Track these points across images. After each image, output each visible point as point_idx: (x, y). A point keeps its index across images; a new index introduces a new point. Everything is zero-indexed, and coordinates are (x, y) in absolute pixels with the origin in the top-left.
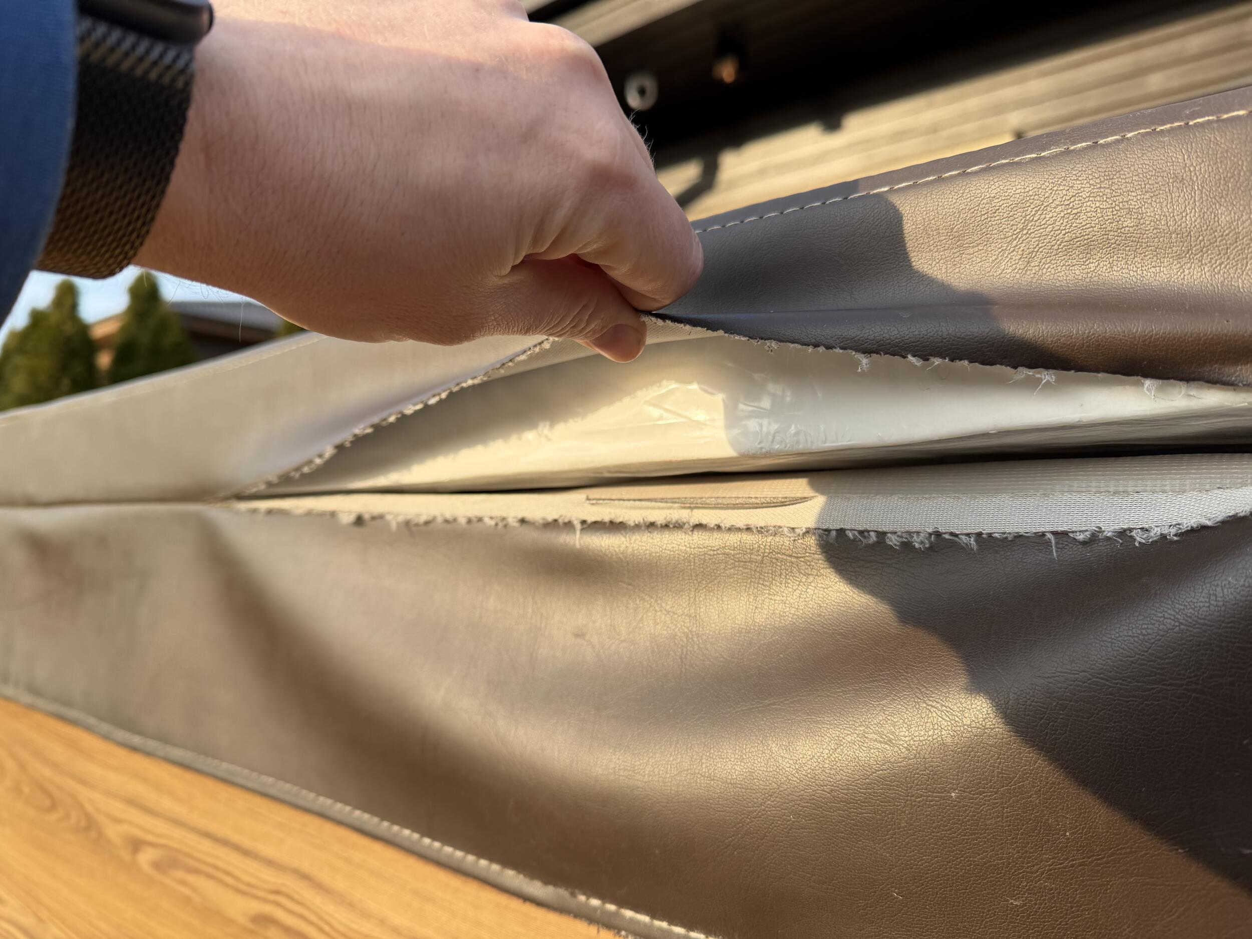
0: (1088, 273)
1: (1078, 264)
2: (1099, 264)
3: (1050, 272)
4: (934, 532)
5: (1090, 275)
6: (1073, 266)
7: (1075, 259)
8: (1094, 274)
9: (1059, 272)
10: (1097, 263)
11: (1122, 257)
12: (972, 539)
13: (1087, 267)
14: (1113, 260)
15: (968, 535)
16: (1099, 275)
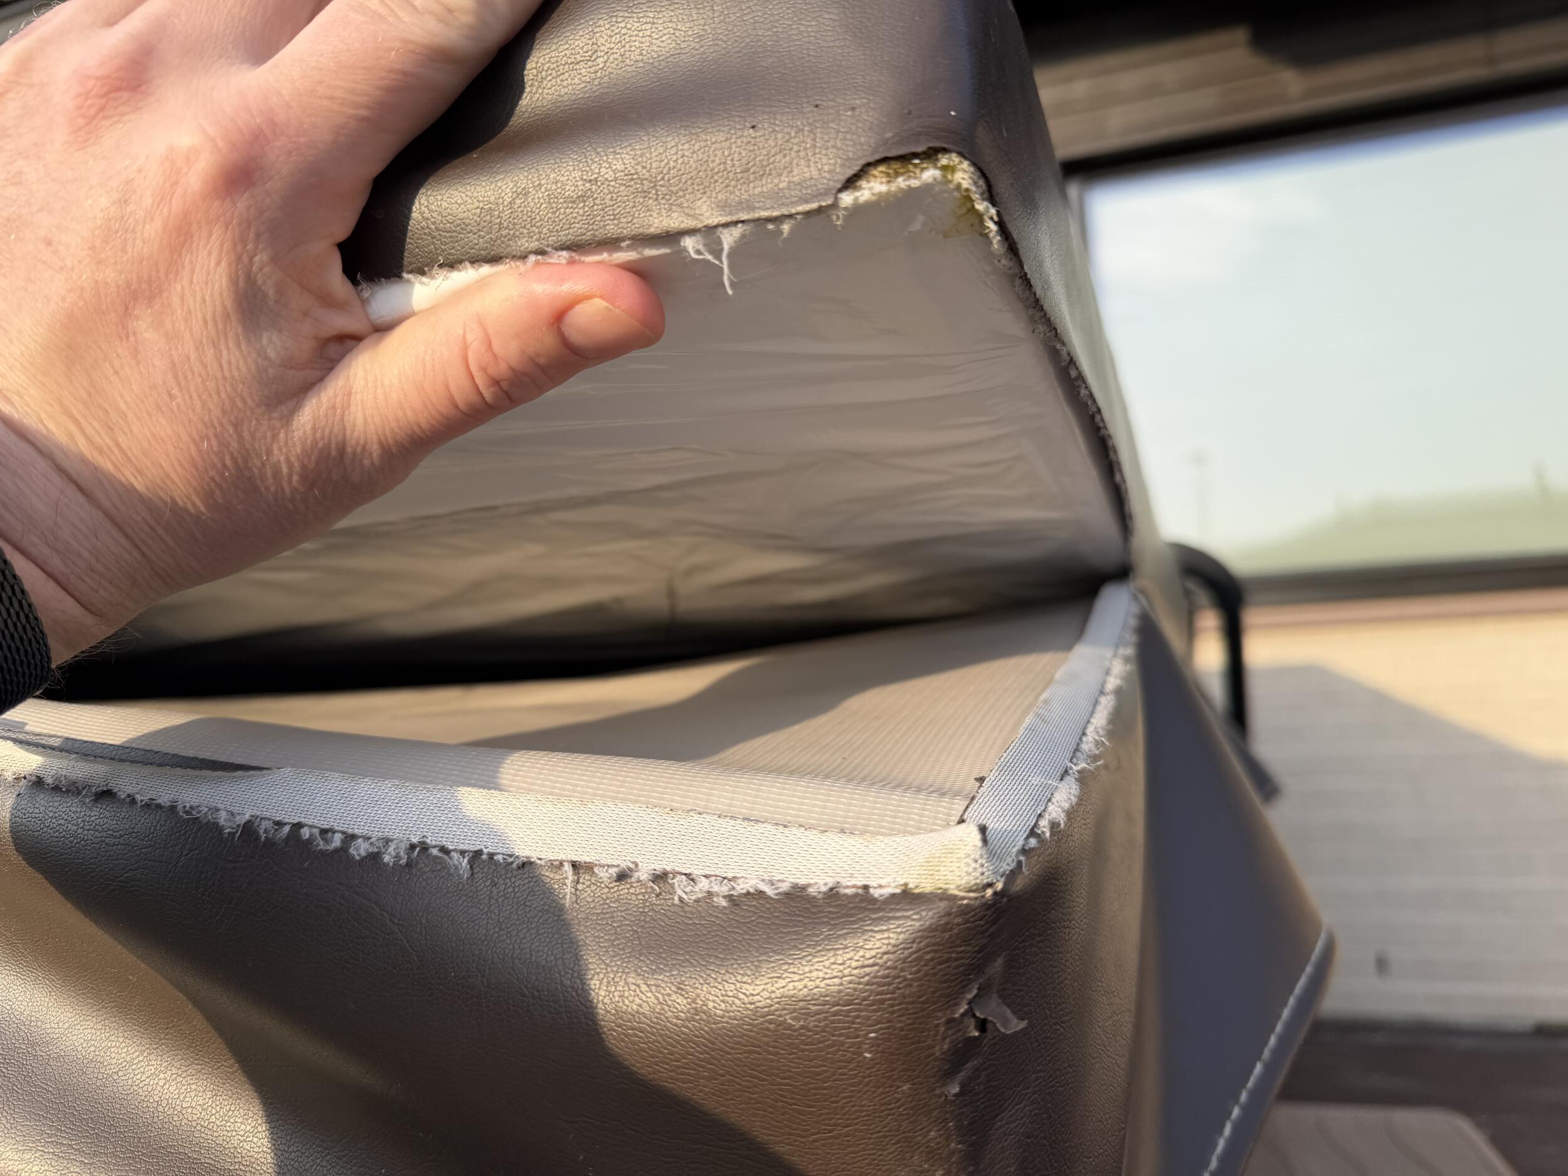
0: (596, 72)
1: (583, 61)
2: (608, 58)
3: (551, 74)
4: (419, 842)
5: (599, 74)
6: (578, 63)
7: (579, 53)
8: (604, 72)
9: (561, 74)
10: (606, 57)
11: (635, 46)
12: (466, 860)
13: (595, 63)
14: (625, 51)
15: (463, 853)
16: (610, 73)
